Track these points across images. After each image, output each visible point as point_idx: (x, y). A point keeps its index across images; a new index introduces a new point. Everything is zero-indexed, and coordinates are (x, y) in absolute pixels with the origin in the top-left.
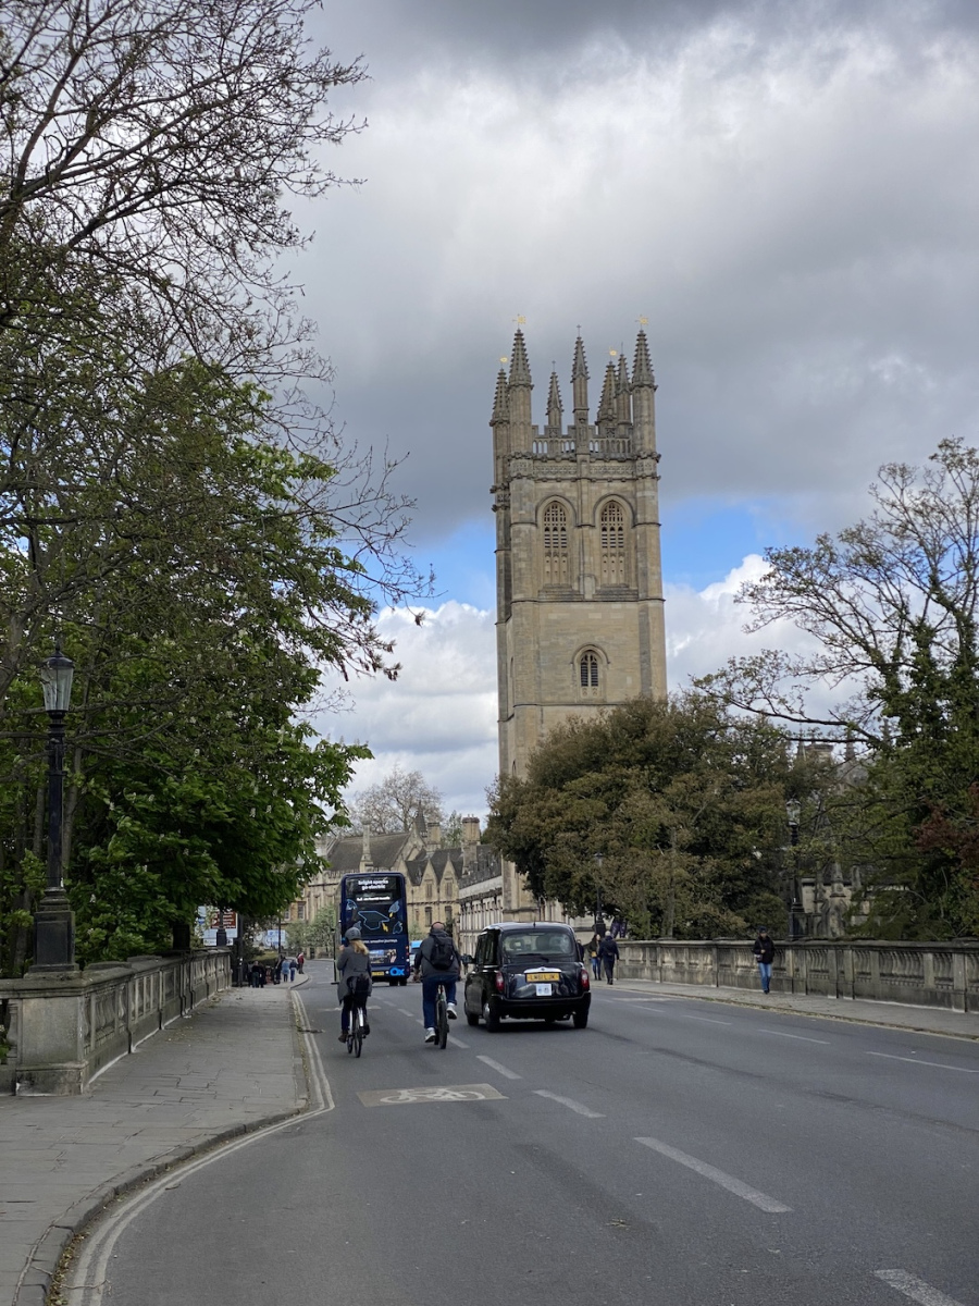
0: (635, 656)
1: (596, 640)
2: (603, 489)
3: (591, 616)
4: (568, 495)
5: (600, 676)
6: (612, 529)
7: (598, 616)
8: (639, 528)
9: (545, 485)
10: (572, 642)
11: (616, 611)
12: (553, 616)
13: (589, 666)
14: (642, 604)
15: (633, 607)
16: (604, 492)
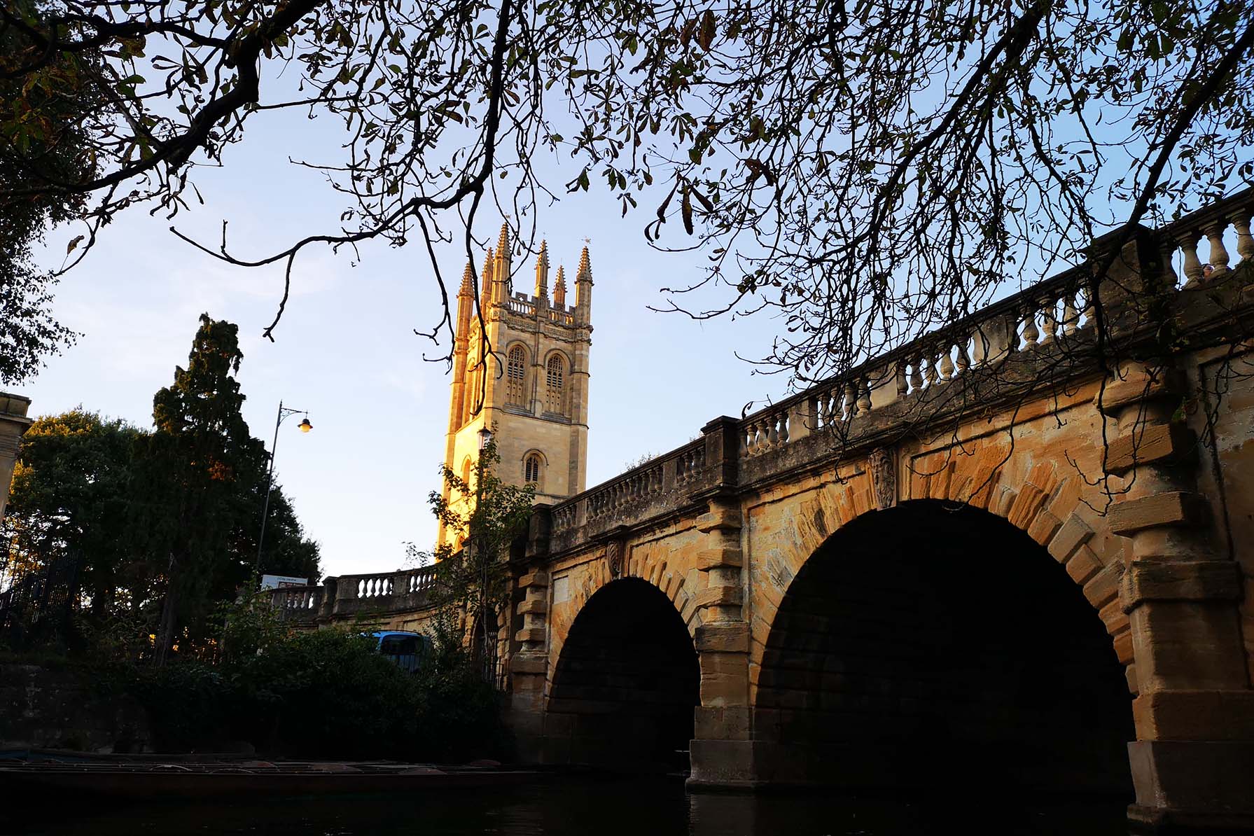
0: (566, 463)
1: (541, 447)
2: (554, 344)
3: (538, 430)
4: (528, 342)
5: (539, 474)
6: (555, 374)
7: (544, 431)
8: (575, 375)
9: (513, 332)
10: (524, 445)
11: (556, 429)
12: (512, 424)
13: (533, 465)
14: (574, 428)
15: (566, 428)
16: (553, 347)
